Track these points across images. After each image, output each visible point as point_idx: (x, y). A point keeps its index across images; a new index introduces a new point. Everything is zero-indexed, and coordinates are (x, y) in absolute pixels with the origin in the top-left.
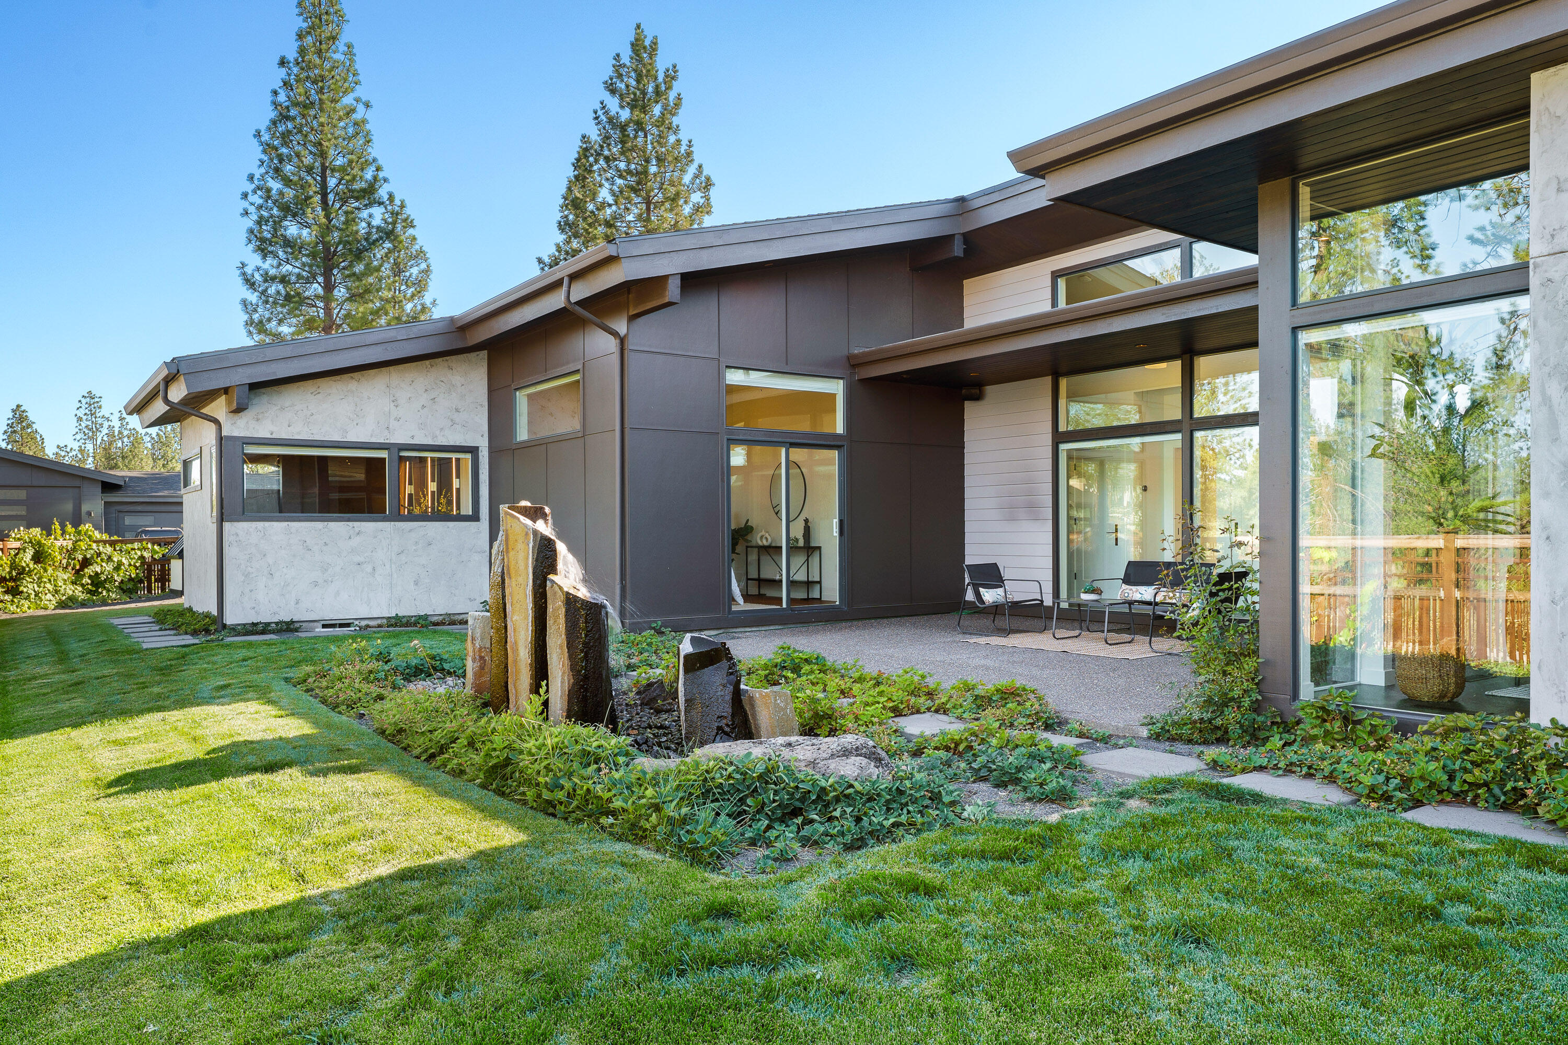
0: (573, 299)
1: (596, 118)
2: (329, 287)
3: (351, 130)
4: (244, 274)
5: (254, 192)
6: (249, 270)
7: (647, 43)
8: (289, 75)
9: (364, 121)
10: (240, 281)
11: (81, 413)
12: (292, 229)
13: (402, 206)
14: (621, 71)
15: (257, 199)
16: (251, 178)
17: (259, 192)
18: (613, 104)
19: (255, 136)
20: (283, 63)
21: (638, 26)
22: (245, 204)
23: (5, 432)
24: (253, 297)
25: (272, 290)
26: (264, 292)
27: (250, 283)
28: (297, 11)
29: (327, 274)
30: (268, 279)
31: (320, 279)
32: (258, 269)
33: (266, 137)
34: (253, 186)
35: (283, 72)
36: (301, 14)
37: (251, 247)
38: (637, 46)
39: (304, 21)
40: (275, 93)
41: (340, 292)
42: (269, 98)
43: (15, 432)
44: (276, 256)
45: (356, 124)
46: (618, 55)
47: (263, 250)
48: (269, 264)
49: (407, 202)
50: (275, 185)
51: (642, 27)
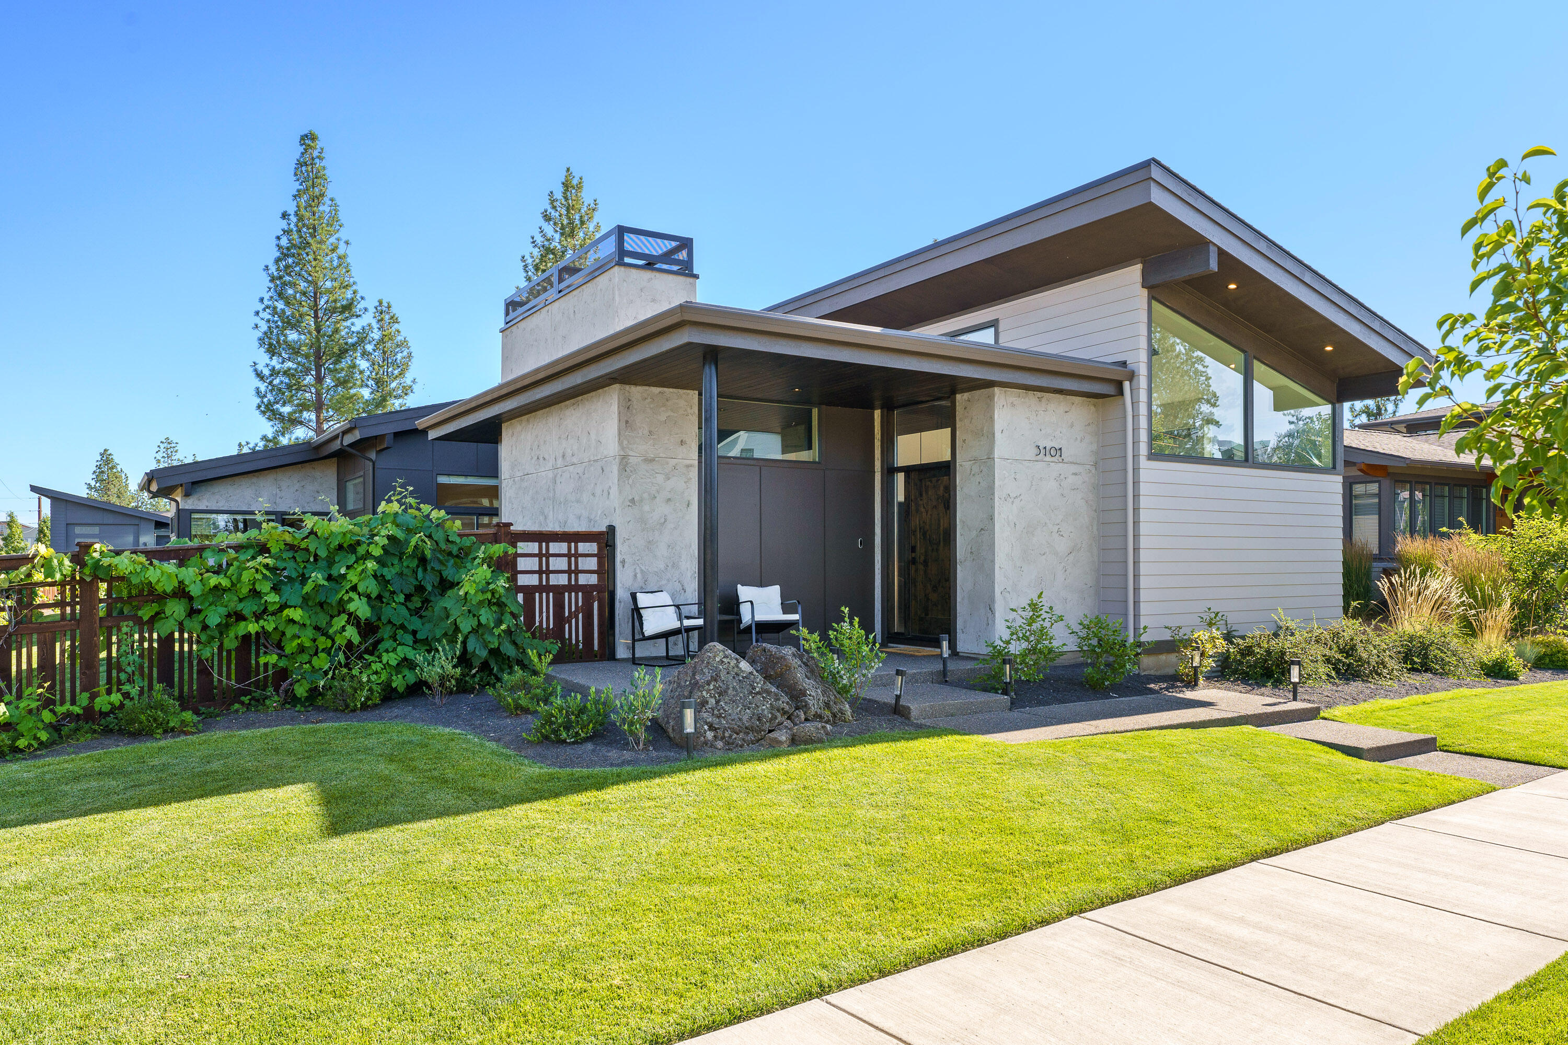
0: (345, 443)
1: (533, 242)
2: (319, 379)
3: (335, 263)
4: (256, 370)
5: (264, 310)
6: (260, 367)
7: (575, 182)
8: (289, 224)
9: (345, 256)
10: (253, 375)
11: (159, 456)
12: (293, 336)
13: (389, 307)
14: (555, 204)
15: (266, 315)
16: (262, 300)
17: (267, 310)
18: (549, 230)
19: (264, 270)
20: (285, 216)
21: (568, 170)
22: (257, 320)
23: (94, 472)
24: (263, 387)
25: (276, 382)
26: (271, 383)
27: (260, 376)
28: (295, 178)
29: (318, 368)
30: (274, 372)
31: (313, 373)
32: (267, 365)
33: (273, 269)
34: (263, 306)
35: (283, 224)
36: (298, 180)
37: (262, 350)
38: (566, 185)
39: (301, 184)
40: (278, 238)
41: (328, 381)
42: (275, 242)
43: (103, 472)
44: (280, 355)
45: (339, 258)
46: (552, 193)
47: (272, 351)
48: (275, 362)
49: (392, 303)
50: (280, 305)
51: (571, 170)
